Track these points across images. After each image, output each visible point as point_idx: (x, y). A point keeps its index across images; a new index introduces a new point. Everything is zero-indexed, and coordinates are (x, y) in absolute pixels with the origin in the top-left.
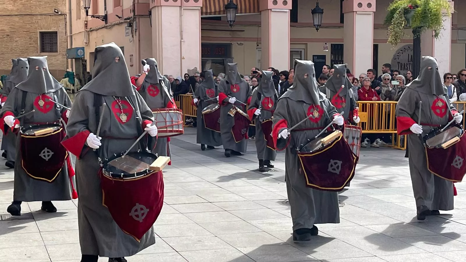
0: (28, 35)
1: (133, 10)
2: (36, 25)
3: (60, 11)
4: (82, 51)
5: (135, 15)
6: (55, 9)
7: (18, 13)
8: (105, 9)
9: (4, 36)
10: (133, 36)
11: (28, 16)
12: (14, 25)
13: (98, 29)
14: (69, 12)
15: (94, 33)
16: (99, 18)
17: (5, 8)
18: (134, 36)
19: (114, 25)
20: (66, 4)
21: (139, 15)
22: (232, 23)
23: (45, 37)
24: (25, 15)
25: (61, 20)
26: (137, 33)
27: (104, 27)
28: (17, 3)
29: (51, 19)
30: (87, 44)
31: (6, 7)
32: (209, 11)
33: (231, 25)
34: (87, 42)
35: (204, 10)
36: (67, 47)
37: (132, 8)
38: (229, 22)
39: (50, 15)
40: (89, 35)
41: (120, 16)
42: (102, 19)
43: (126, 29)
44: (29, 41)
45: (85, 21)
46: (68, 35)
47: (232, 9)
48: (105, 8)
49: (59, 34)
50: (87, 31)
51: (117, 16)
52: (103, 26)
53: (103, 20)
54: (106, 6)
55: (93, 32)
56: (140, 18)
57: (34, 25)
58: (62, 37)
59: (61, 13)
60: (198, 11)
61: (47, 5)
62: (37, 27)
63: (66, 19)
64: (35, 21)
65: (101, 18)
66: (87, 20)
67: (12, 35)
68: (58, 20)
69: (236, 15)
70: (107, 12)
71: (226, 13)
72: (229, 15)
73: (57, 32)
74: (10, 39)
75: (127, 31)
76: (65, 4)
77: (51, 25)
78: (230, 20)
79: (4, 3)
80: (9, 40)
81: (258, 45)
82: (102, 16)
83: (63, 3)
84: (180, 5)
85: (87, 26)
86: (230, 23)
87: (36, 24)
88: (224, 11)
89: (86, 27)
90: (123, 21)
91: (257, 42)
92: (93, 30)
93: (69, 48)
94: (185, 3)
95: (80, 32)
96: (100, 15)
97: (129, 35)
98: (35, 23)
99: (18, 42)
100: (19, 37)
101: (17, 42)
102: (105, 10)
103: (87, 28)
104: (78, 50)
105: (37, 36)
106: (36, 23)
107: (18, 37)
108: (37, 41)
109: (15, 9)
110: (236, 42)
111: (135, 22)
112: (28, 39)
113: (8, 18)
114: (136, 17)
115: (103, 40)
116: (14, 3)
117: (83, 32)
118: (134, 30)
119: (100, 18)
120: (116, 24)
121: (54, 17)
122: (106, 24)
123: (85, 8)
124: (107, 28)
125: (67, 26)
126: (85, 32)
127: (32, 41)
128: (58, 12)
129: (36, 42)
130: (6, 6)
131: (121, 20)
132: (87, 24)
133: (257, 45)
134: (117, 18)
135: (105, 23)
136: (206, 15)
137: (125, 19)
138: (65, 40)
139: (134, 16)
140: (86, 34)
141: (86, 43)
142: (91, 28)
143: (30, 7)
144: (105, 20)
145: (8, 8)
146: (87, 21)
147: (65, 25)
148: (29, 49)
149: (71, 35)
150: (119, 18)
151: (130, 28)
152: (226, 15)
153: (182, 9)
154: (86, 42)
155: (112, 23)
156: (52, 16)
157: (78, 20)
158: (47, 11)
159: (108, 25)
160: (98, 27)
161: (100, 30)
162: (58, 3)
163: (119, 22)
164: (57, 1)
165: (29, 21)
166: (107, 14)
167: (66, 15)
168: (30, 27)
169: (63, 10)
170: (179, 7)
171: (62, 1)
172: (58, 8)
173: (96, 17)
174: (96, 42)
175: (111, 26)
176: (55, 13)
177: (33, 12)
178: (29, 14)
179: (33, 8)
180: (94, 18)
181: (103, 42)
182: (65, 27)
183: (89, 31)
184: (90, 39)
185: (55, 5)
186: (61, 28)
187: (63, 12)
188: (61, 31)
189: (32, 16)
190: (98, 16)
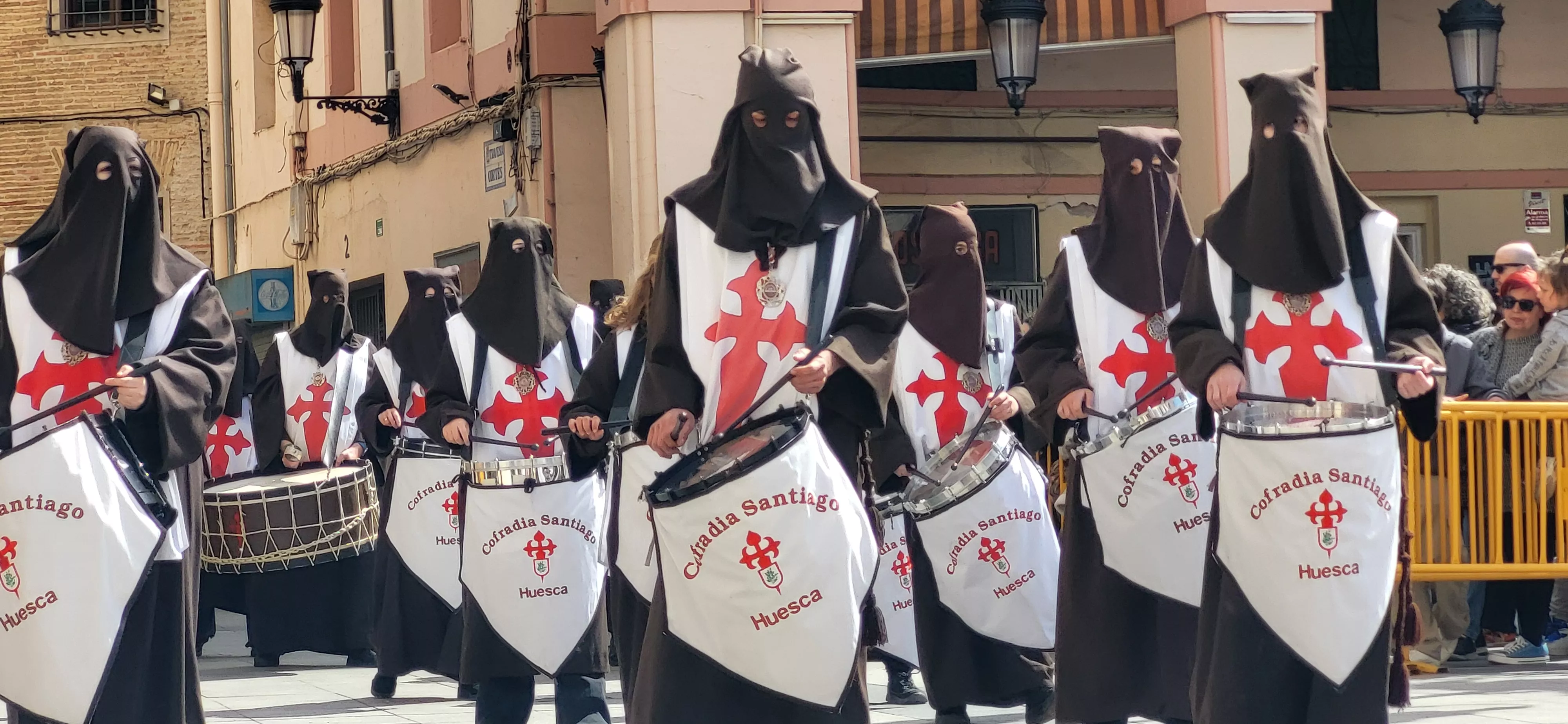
1: (521, 52)
3: (174, 97)
4: (280, 286)
5: (531, 77)
6: (151, 87)
8: (390, 62)
10: (520, 187)
11: (19, 125)
13: (358, 169)
14: (219, 97)
15: (340, 189)
16: (357, 109)
18: (528, 186)
19: (432, 139)
20: (205, 56)
21: (551, 77)
22: (1020, 92)
25: (181, 142)
26: (541, 167)
27: (385, 153)
30: (305, 248)
32: (902, 33)
33: (1016, 104)
34: (307, 242)
35: (878, 32)
37: (513, 43)
38: (1006, 83)
39: (128, 118)
40: (313, 203)
41: (458, 93)
42: (371, 113)
43: (490, 154)
45: (293, 134)
46: (216, 214)
47: (1022, 21)
48: (386, 56)
49: (170, 210)
50: (303, 182)
51: (445, 90)
52: (381, 151)
53: (377, 120)
54: (393, 48)
55: (331, 185)
56: (553, 91)
57: (47, 170)
58: (185, 225)
59: (181, 104)
60: (843, 29)
61: (110, 68)
63: (208, 132)
64: (54, 151)
65: (367, 107)
66: (304, 130)
68: (167, 141)
69: (1041, 48)
70: (398, 75)
71: (987, 42)
72: (1003, 51)
75: (495, 162)
76: (202, 60)
78: (1009, 75)
82: (372, 98)
83: (192, 54)
84: (748, 8)
85: (303, 160)
86: (1010, 91)
89: (298, 166)
90: (472, 114)
92: (331, 178)
95: (274, 194)
96: (363, 95)
97: (504, 184)
98: (54, 160)
102: (387, 70)
103: (303, 170)
104: (259, 283)
110: (1062, 199)
111: (528, 113)
114: (533, 85)
115: (379, 224)
117: (286, 189)
118: (528, 152)
119: (363, 106)
120: (442, 135)
121: (146, 128)
122: (393, 138)
123: (290, 61)
124: (400, 156)
125: (209, 169)
126: (293, 188)
128: (168, 102)
132: (303, 149)
134: (446, 100)
135: (391, 131)
136: (886, 55)
137: (484, 104)
138: (201, 239)
139: (523, 82)
140: (297, 198)
141: (301, 245)
142: (324, 167)
143: (29, 79)
144: (386, 119)
146: (303, 135)
147: (203, 161)
149: (231, 212)
150: (456, 98)
151: (508, 146)
153: (759, 23)
154: (297, 240)
155: (425, 129)
156: (138, 122)
157: (264, 134)
158: (115, 100)
159: (402, 140)
160: (356, 158)
161: (365, 172)
162: (168, 54)
163: (457, 124)
164: (164, 44)
165: (24, 153)
166: (398, 85)
167: (207, 112)
168: (28, 181)
169: (190, 88)
170: (741, 15)
171: (187, 44)
172: (166, 80)
173: (344, 105)
174: (346, 238)
175: (419, 147)
176: (150, 105)
177: (40, 105)
178: (21, 114)
179: (45, 84)
180: (331, 109)
181: (380, 230)
182: (200, 172)
183: (311, 185)
184: (318, 226)
185: (150, 66)
186: (178, 179)
187: (189, 96)
188: (183, 195)
189: (38, 124)
190: (352, 101)
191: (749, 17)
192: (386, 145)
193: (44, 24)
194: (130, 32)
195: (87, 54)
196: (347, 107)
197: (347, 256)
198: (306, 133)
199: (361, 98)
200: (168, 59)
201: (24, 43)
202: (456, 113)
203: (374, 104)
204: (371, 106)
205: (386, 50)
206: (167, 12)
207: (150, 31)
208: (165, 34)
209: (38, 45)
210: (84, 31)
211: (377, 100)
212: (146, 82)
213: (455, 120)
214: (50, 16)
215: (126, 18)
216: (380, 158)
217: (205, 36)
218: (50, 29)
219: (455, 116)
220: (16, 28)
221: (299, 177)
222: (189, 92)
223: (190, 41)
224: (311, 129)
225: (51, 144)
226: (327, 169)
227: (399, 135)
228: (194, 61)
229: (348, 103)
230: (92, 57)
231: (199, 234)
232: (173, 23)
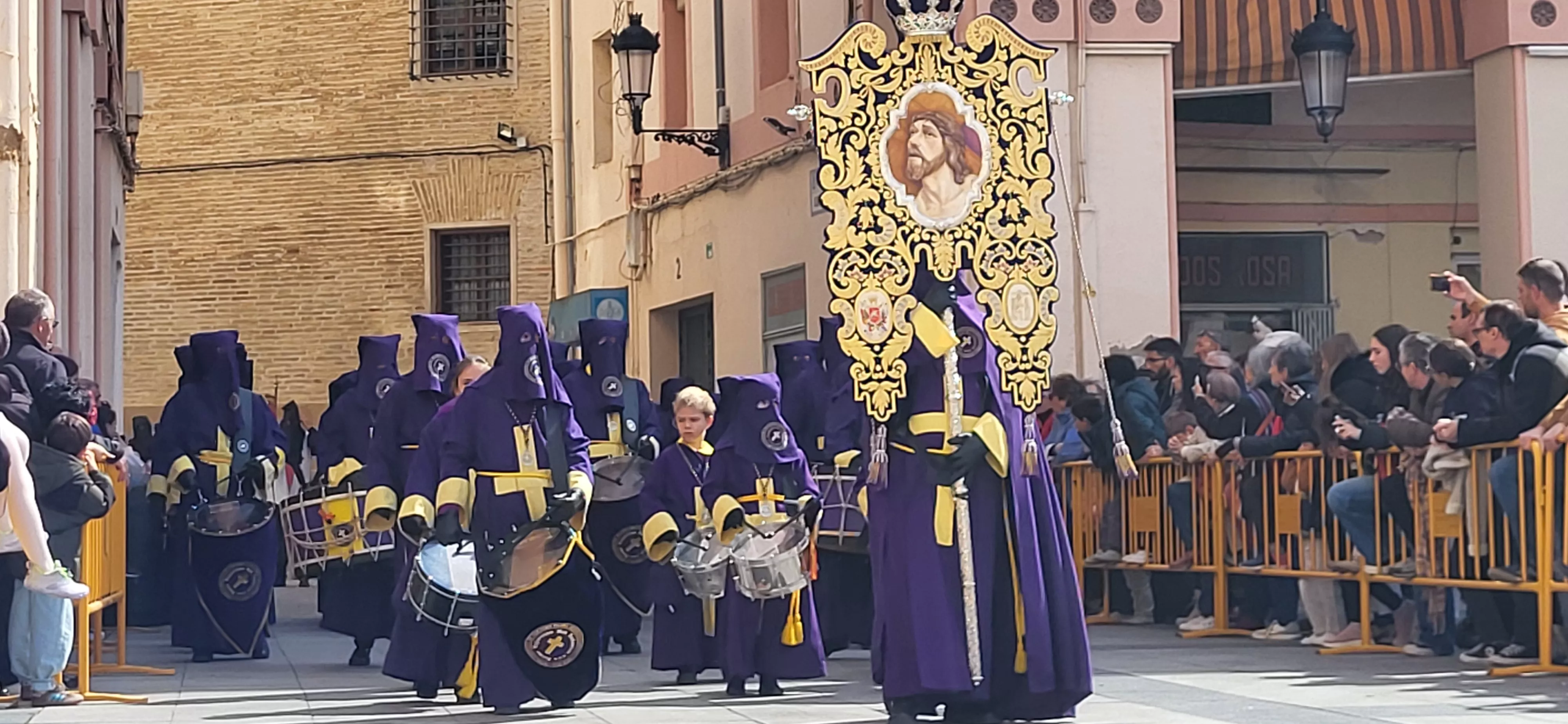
0: (382, 247)
2: (418, 202)
3: (521, 135)
4: (616, 304)
6: (501, 127)
7: (338, 149)
8: (721, 99)
9: (278, 255)
11: (383, 160)
12: (321, 205)
13: (689, 198)
14: (561, 136)
15: (672, 216)
16: (691, 142)
17: (282, 131)
19: (761, 168)
20: (549, 99)
22: (1329, 120)
23: (454, 254)
24: (369, 157)
25: (527, 175)
27: (715, 183)
28: (336, 105)
29: (482, 172)
30: (639, 270)
31: (285, 126)
32: (1212, 65)
33: (1325, 131)
34: (641, 264)
35: (1190, 64)
36: (553, 293)
38: (1315, 112)
39: (479, 153)
40: (647, 230)
41: (786, 125)
42: (704, 146)
44: (383, 275)
45: (629, 167)
46: (557, 241)
47: (1328, 54)
48: (718, 93)
49: (517, 236)
50: (638, 210)
51: (774, 122)
52: (712, 181)
53: (709, 152)
54: (723, 86)
55: (664, 212)
57: (407, 200)
58: (530, 250)
59: (528, 142)
60: (1160, 62)
61: (465, 109)
62: (420, 207)
63: (551, 167)
64: (414, 183)
65: (700, 139)
66: (639, 163)
67: (310, 248)
68: (514, 174)
69: (1350, 80)
70: (728, 111)
71: (1296, 74)
72: (1312, 84)
73: (508, 227)
74: (302, 267)
76: (546, 102)
77: (482, 198)
78: (1318, 105)
79: (279, 108)
80: (298, 271)
81: (1457, 241)
82: (704, 131)
83: (537, 96)
84: (1072, 38)
85: (638, 190)
86: (1319, 119)
87: (416, 196)
88: (1288, 66)
89: (634, 196)
90: (802, 144)
91: (1450, 225)
92: (664, 206)
93: (558, 297)
94: (1092, 21)
95: (611, 221)
96: (696, 128)
98: (413, 191)
99: (336, 280)
100: (342, 258)
101: (333, 277)
102: (718, 106)
103: (638, 200)
104: (599, 301)
105: (422, 249)
106: (417, 190)
107: (337, 256)
108: (418, 273)
109: (326, 130)
110: (1350, 226)
112: (379, 263)
113: (294, 173)
115: (709, 248)
116: (322, 106)
117: (622, 217)
119: (696, 139)
120: (770, 164)
121: (496, 163)
122: (722, 170)
123: (631, 98)
124: (729, 185)
125: (552, 200)
126: (629, 216)
127: (399, 272)
128: (515, 140)
129: (412, 275)
130: (289, 122)
131: (792, 140)
132: (639, 180)
133: (1451, 240)
134: (774, 131)
135: (721, 162)
136: (1197, 85)
138: (544, 262)
140: (633, 225)
141: (636, 267)
142: (658, 196)
143: (392, 119)
144: (717, 151)
145: (296, 129)
146: (639, 167)
147: (546, 193)
148: (384, 307)
149: (571, 238)
150: (784, 130)
152: (1298, 83)
153: (1082, 53)
154: (633, 263)
155: (754, 159)
156: (489, 158)
157: (603, 166)
158: (467, 137)
159: (732, 170)
160: (688, 186)
161: (695, 199)
162: (516, 97)
163: (785, 154)
164: (512, 87)
165: (387, 184)
166: (729, 121)
167: (551, 149)
168: (391, 210)
169: (535, 128)
170: (1065, 45)
171: (534, 88)
172: (514, 120)
173: (679, 137)
174: (678, 261)
175: (748, 176)
176: (500, 142)
177: (403, 142)
178: (385, 150)
179: (406, 123)
180: (667, 142)
181: (710, 253)
182: (543, 203)
183: (646, 212)
184: (651, 250)
185: (501, 107)
186: (524, 209)
187: (534, 134)
188: (527, 223)
189: (400, 159)
190: (686, 134)
191: (1073, 46)
192: (717, 175)
193: (407, 70)
194: (482, 76)
195: (444, 96)
196: (681, 139)
197: (679, 277)
198: (641, 166)
199: (694, 131)
200: (516, 101)
201: (389, 86)
202: (781, 145)
203: (706, 137)
204: (704, 139)
205: (718, 87)
206: (515, 60)
207: (501, 76)
208: (514, 79)
209: (401, 88)
210: (442, 76)
211: (709, 133)
212: (496, 121)
213: (783, 150)
214: (413, 62)
215: (479, 64)
216: (711, 187)
217: (549, 81)
218: (411, 73)
219: (782, 147)
220: (382, 73)
221: (635, 205)
222: (535, 131)
223: (535, 85)
224: (647, 160)
225: (411, 177)
226: (661, 198)
227: (729, 166)
228: (539, 103)
229: (682, 136)
230: (448, 99)
231: (541, 259)
232: (521, 69)
